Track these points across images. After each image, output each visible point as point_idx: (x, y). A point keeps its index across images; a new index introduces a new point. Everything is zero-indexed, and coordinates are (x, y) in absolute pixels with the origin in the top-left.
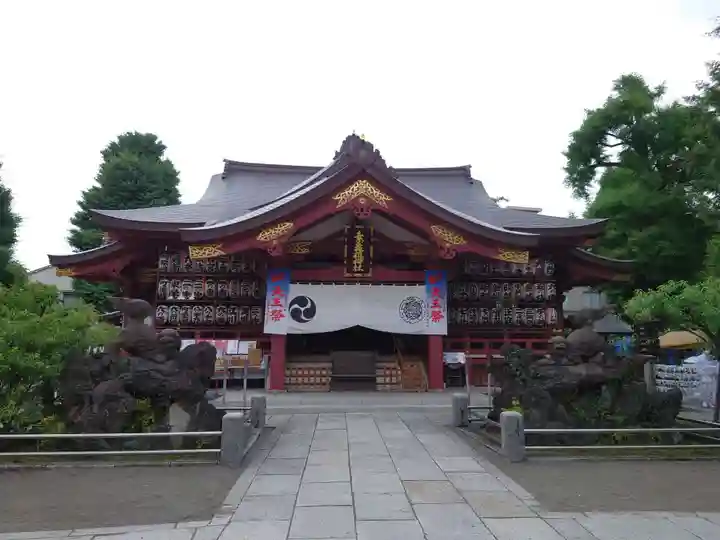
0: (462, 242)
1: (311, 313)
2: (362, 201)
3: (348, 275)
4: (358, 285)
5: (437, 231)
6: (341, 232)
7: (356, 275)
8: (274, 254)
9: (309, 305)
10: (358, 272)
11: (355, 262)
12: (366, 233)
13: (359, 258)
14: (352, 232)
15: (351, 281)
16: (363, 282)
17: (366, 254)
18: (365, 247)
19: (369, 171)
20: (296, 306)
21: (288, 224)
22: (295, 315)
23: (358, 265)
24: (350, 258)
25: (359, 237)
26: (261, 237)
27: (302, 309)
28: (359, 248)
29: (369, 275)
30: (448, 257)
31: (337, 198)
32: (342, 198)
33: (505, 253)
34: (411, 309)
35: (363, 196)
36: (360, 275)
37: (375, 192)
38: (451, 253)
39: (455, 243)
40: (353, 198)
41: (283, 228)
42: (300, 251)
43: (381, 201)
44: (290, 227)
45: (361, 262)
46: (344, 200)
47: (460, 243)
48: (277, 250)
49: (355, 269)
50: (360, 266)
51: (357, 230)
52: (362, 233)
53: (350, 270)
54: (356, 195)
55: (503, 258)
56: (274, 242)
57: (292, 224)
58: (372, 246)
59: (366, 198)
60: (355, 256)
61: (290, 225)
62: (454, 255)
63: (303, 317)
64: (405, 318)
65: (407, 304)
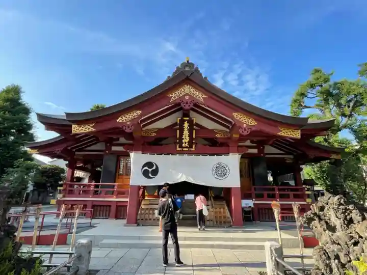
0: (255, 123)
1: (155, 172)
2: (187, 98)
3: (178, 149)
4: (186, 156)
5: (238, 116)
6: (175, 124)
7: (184, 149)
8: (128, 130)
9: (154, 168)
10: (186, 147)
11: (184, 141)
12: (191, 122)
13: (186, 139)
14: (182, 122)
15: (182, 153)
16: (190, 153)
17: (190, 135)
18: (190, 131)
19: (191, 77)
20: (146, 168)
21: (138, 112)
22: (146, 174)
23: (186, 143)
24: (181, 139)
25: (186, 125)
26: (119, 120)
27: (150, 170)
28: (186, 133)
29: (193, 149)
30: (246, 133)
31: (171, 96)
32: (174, 96)
33: (284, 131)
34: (221, 171)
35: (187, 94)
36: (187, 149)
37: (195, 92)
38: (247, 130)
39: (249, 124)
40: (181, 95)
41: (135, 114)
42: (150, 134)
43: (199, 97)
44: (139, 114)
45: (187, 141)
46: (175, 97)
47: (253, 124)
48: (130, 128)
49: (184, 145)
50: (187, 144)
51: (185, 121)
52: (188, 123)
53: (181, 146)
54: (183, 94)
55: (283, 134)
56: (128, 123)
57: (141, 112)
58: (194, 131)
59: (190, 95)
60: (184, 137)
61: (139, 112)
62: (249, 132)
63: (150, 175)
64: (216, 176)
65: (217, 167)
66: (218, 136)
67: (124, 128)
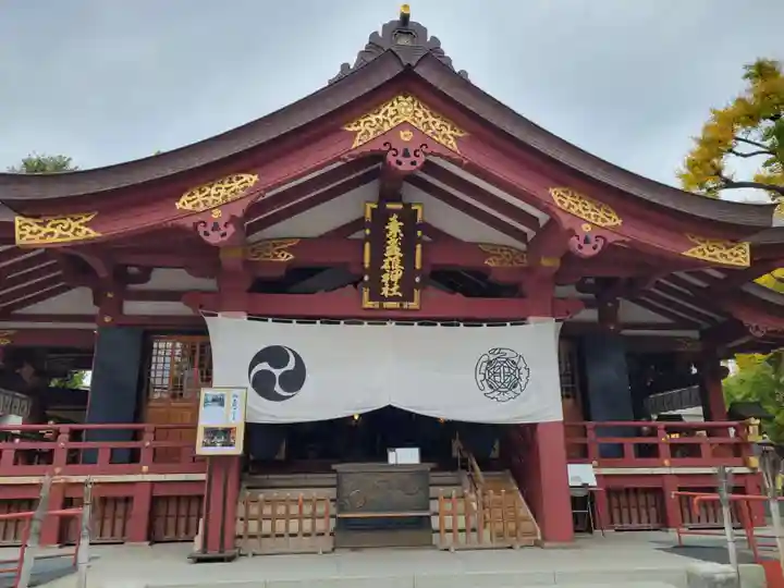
0: (614, 221)
1: (295, 380)
2: (406, 136)
3: (368, 304)
4: (391, 325)
5: (563, 199)
6: (359, 224)
7: (387, 305)
8: (214, 238)
9: (291, 365)
10: (391, 299)
11: (385, 278)
12: (408, 217)
13: (393, 271)
14: (381, 217)
15: (378, 318)
16: (404, 320)
17: (407, 260)
18: (407, 246)
19: (419, 71)
20: (264, 366)
21: (246, 177)
22: (263, 385)
23: (391, 284)
24: (376, 269)
25: (394, 227)
26: (185, 203)
27: (278, 372)
28: (393, 250)
29: (414, 305)
30: (588, 251)
31: (353, 129)
32: (365, 131)
33: (703, 246)
34: (502, 374)
35: (407, 125)
36: (396, 305)
37: (431, 119)
38: (594, 243)
39: (599, 223)
40: (386, 128)
41: (236, 185)
42: (275, 256)
43: (444, 136)
44: (251, 184)
45: (396, 277)
46: (367, 132)
47: (610, 223)
48: (223, 230)
49: (385, 292)
50: (396, 287)
51: (391, 213)
52: (399, 220)
53: (376, 295)
54: (392, 124)
55: (699, 255)
56: (216, 214)
57: (255, 178)
58: (419, 246)
59: (414, 129)
60: (386, 266)
61: (250, 179)
62: (599, 248)
63: (278, 389)
64: (488, 390)
65: (490, 362)
66: (490, 263)
67: (201, 229)
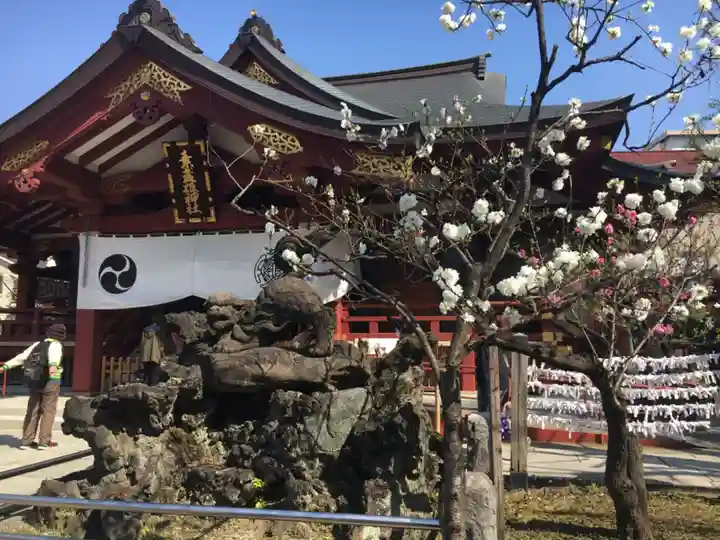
0: (298, 146)
1: (129, 279)
2: (145, 97)
3: (178, 221)
4: (200, 237)
5: (258, 135)
7: (192, 221)
8: (24, 189)
9: (127, 268)
10: (194, 216)
11: (187, 200)
12: (194, 151)
13: (192, 194)
15: (190, 231)
16: (207, 229)
17: (200, 185)
18: (197, 172)
20: (109, 269)
21: (41, 143)
22: (108, 283)
23: (192, 204)
24: (180, 194)
25: (185, 159)
26: (6, 166)
27: (118, 274)
28: (189, 177)
29: (213, 219)
31: (111, 95)
32: (117, 95)
33: (370, 163)
35: (146, 87)
36: (199, 221)
37: (164, 79)
39: (285, 152)
40: (132, 91)
41: (35, 149)
43: (172, 92)
45: (195, 199)
47: (293, 150)
48: (29, 182)
49: (189, 210)
50: (196, 207)
51: (181, 149)
52: (188, 154)
53: (183, 214)
54: (136, 87)
56: (25, 171)
57: (47, 143)
58: (206, 174)
59: (151, 90)
60: (186, 191)
61: (44, 144)
63: (118, 285)
64: (263, 281)
67: (17, 184)
